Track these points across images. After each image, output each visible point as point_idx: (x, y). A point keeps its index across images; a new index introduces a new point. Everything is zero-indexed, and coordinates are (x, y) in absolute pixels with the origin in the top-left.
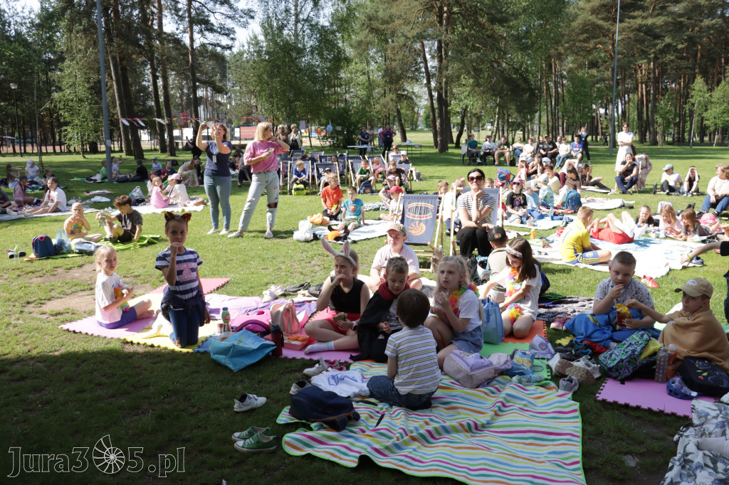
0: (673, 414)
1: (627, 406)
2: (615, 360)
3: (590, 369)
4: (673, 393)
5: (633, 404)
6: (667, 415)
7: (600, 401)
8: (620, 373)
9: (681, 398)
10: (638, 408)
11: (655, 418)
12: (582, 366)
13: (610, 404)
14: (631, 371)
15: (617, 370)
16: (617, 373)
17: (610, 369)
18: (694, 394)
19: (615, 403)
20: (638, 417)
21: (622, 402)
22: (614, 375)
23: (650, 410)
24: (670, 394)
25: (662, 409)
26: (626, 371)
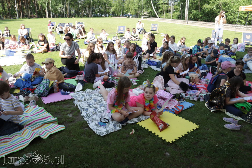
0: (68, 99)
1: (55, 102)
2: (42, 91)
3: (35, 96)
4: (64, 94)
5: (56, 101)
6: (67, 100)
7: (46, 104)
8: (45, 94)
9: (67, 95)
10: (58, 102)
11: (65, 102)
12: (32, 96)
13: (49, 104)
14: (48, 92)
15: (44, 93)
16: (44, 94)
17: (42, 94)
18: (69, 92)
19: (51, 103)
20: (60, 104)
21: (53, 102)
22: (43, 95)
23: (62, 101)
24: (63, 95)
25: (65, 99)
26: (47, 93)
